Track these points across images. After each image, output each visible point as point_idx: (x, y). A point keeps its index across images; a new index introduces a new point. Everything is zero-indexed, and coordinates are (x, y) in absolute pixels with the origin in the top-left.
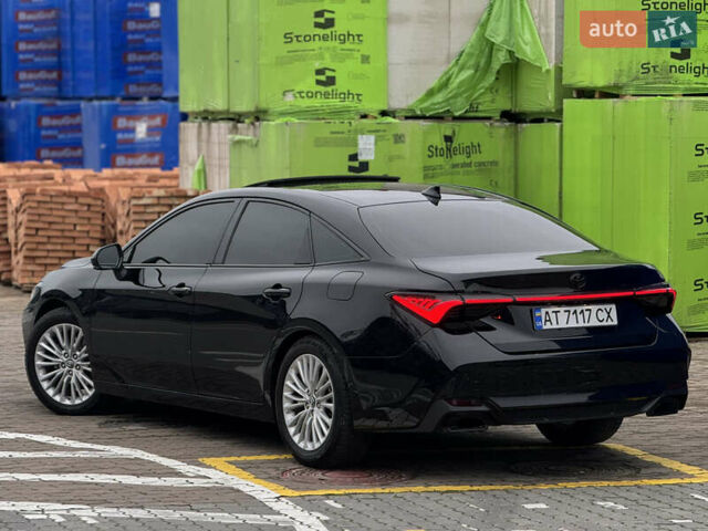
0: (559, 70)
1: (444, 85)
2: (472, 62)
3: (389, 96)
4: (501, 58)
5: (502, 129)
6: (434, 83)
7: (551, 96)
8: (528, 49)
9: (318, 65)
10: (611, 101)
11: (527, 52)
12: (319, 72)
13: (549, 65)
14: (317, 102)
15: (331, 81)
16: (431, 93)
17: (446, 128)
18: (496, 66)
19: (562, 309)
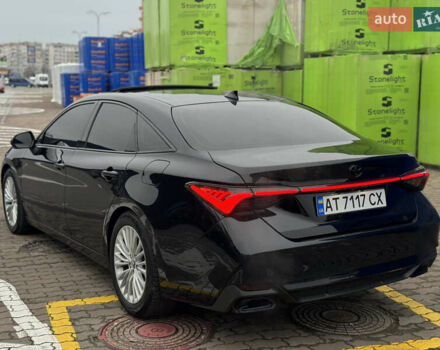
0: (302, 47)
1: (252, 54)
2: (264, 44)
3: (228, 59)
4: (276, 42)
5: (276, 74)
6: (247, 53)
7: (299, 58)
8: (288, 37)
9: (197, 45)
10: (327, 58)
11: (288, 39)
12: (197, 48)
13: (298, 44)
14: (196, 62)
15: (202, 52)
16: (246, 58)
17: (252, 73)
18: (274, 45)
19: (340, 196)
